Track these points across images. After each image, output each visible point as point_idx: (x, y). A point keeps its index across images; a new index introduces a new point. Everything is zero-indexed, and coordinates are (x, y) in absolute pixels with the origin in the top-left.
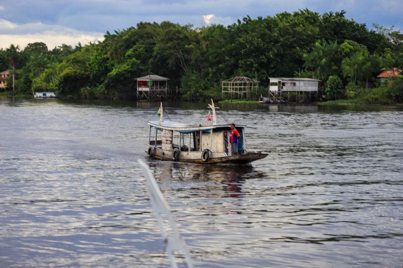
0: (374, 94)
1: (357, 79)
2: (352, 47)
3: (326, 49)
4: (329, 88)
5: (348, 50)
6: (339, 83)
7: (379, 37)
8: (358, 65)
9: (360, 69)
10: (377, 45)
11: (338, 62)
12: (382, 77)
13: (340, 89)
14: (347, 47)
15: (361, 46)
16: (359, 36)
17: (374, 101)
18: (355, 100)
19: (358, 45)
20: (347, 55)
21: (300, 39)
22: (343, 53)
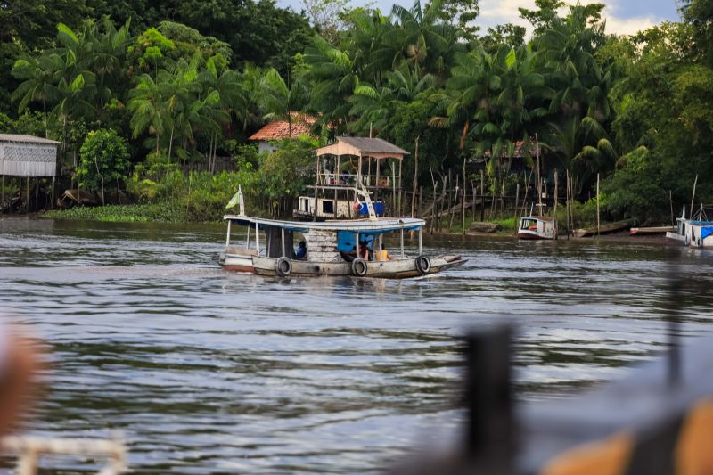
0: (213, 190)
1: (176, 143)
2: (171, 44)
3: (89, 46)
4: (87, 167)
5: (155, 52)
6: (117, 152)
7: (286, 21)
8: (180, 98)
9: (186, 111)
10: (277, 44)
11: (123, 87)
12: (263, 140)
13: (119, 171)
14: (153, 44)
15: (210, 42)
16: (223, 15)
17: (208, 211)
18: (153, 208)
19: (200, 37)
20: (152, 67)
21: (28, 14)
22: (142, 62)
